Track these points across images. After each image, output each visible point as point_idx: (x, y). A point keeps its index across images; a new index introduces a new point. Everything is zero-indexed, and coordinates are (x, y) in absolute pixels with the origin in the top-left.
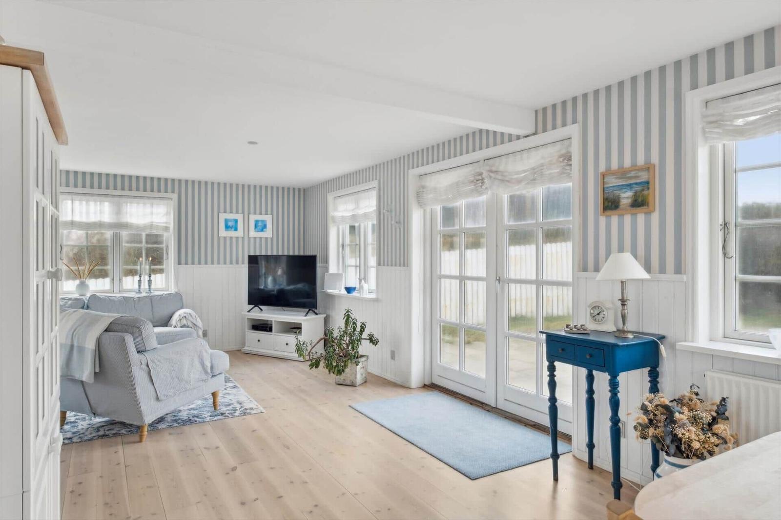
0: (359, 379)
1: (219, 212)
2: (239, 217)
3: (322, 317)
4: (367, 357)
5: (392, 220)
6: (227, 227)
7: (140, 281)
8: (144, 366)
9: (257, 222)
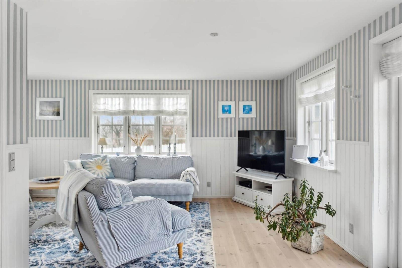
0: (314, 247)
1: (218, 101)
2: (232, 104)
3: (290, 180)
4: (324, 226)
5: (351, 95)
6: (224, 111)
7: (170, 147)
8: (105, 223)
9: (244, 106)
